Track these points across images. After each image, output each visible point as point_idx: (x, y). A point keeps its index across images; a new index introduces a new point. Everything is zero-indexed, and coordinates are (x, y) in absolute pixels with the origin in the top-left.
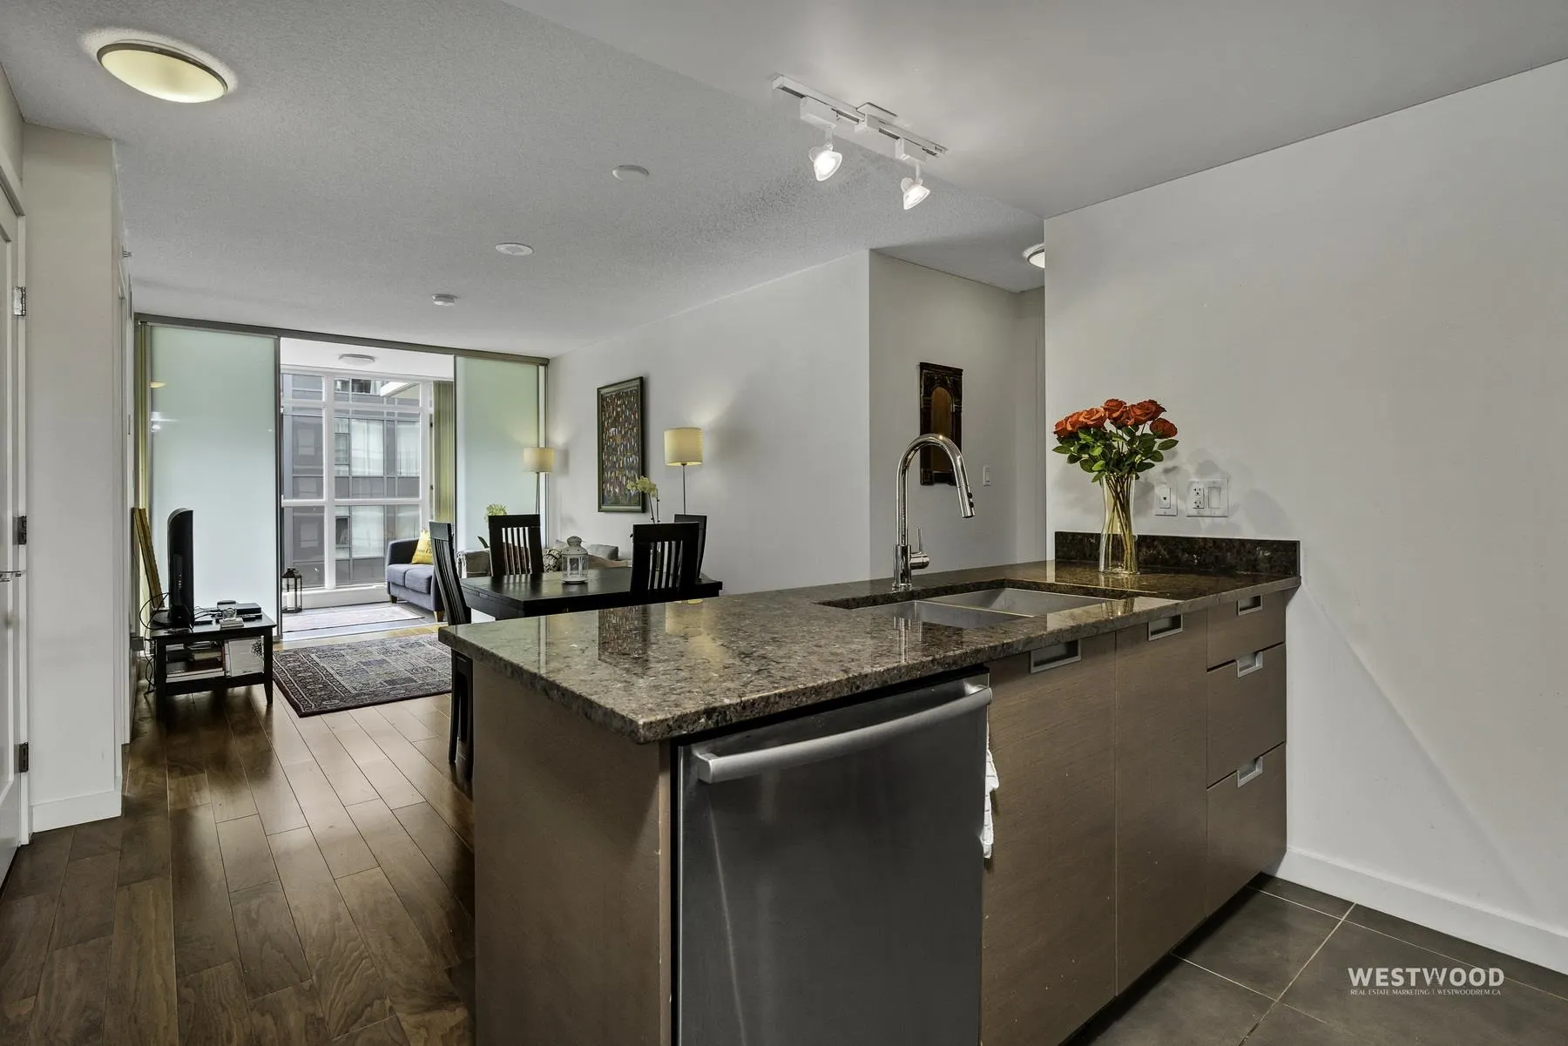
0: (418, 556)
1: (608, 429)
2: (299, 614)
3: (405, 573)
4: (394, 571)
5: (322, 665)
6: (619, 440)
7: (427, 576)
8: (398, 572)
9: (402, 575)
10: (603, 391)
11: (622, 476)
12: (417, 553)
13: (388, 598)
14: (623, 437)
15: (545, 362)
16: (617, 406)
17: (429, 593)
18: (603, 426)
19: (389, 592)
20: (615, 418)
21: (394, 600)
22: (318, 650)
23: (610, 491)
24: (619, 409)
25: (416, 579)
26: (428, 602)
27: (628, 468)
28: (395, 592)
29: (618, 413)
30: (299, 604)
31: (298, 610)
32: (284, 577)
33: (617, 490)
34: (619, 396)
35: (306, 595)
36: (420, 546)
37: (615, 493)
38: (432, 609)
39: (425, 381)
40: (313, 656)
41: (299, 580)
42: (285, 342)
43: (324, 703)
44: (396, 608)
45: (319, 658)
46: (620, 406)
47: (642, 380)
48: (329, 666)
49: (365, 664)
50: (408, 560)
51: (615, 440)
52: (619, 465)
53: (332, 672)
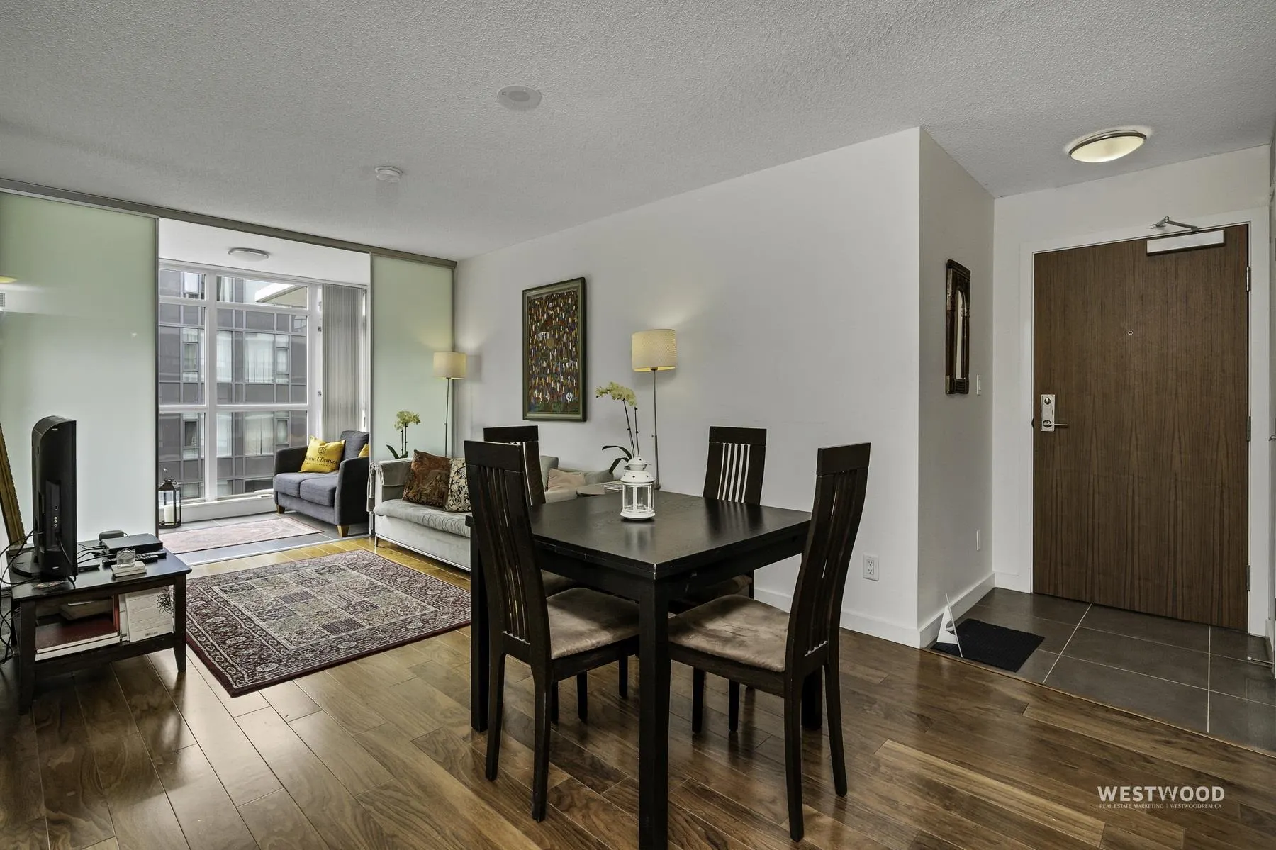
0: (307, 465)
1: (536, 333)
2: (178, 529)
3: (300, 483)
4: (285, 481)
5: (232, 603)
6: (550, 344)
7: (329, 488)
8: (290, 481)
9: (297, 485)
10: (529, 294)
11: (555, 383)
12: (306, 461)
13: (275, 508)
14: (556, 341)
15: (452, 265)
16: (549, 308)
17: (333, 506)
18: (530, 330)
19: (277, 503)
20: (546, 322)
21: (282, 510)
22: (219, 579)
23: (538, 398)
24: (551, 312)
25: (314, 489)
26: (333, 516)
27: (563, 374)
28: (284, 502)
29: (550, 317)
30: (178, 518)
31: (177, 524)
32: (161, 489)
33: (548, 397)
34: (551, 298)
35: (185, 508)
36: (309, 454)
37: (545, 400)
38: (336, 523)
39: (313, 284)
40: (215, 588)
41: (178, 492)
42: (163, 222)
43: (259, 669)
44: (286, 520)
45: (225, 592)
46: (553, 308)
47: (583, 280)
48: (245, 607)
49: (286, 599)
50: (296, 468)
51: (546, 345)
52: (551, 371)
53: (249, 614)
